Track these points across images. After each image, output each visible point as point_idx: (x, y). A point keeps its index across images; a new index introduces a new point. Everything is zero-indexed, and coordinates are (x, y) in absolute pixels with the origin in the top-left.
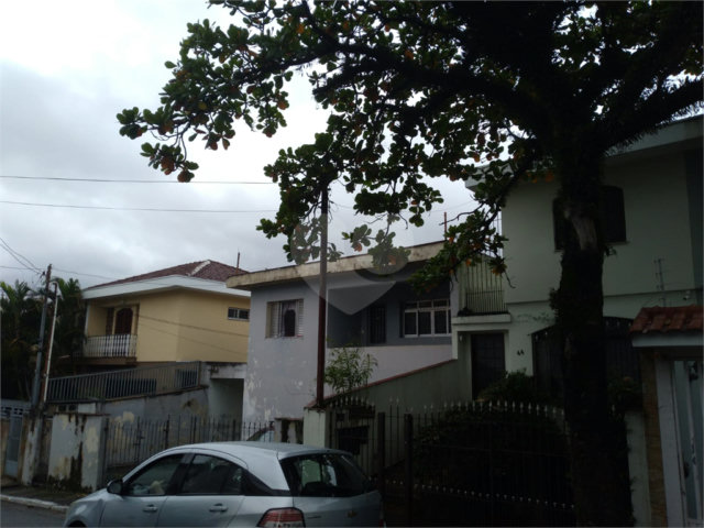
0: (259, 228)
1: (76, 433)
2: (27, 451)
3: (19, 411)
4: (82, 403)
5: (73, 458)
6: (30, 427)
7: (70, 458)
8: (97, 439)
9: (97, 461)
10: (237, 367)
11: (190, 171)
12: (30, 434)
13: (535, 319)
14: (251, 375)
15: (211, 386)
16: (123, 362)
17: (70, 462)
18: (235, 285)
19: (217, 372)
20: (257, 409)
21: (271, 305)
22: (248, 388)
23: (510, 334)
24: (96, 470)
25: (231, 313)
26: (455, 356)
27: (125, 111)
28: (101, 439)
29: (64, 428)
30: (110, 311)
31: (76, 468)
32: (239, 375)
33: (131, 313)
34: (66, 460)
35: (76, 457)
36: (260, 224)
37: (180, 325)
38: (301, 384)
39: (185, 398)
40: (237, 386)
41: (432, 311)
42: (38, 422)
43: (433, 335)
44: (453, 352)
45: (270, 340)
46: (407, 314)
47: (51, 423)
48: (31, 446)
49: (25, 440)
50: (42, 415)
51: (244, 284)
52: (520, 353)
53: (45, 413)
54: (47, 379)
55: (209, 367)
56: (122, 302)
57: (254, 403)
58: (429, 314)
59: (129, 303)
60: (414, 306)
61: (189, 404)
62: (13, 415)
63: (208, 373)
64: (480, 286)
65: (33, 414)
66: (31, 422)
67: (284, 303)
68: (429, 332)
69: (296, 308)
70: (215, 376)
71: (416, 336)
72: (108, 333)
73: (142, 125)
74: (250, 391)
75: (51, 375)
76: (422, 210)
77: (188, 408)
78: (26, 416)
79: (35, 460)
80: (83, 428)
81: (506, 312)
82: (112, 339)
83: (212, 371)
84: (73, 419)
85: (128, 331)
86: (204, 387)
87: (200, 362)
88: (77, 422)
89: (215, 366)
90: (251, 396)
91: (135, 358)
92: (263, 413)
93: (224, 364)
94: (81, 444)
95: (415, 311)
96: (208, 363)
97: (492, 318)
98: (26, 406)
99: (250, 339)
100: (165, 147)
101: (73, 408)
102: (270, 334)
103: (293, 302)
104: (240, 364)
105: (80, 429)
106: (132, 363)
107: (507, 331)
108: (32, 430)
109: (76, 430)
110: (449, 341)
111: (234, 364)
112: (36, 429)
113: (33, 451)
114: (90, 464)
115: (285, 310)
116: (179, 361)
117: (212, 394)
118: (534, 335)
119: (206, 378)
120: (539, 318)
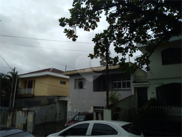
0: (89, 56)
1: (25, 116)
2: (8, 122)
3: (5, 110)
4: (24, 107)
5: (24, 124)
6: (9, 115)
7: (23, 123)
8: (32, 118)
9: (32, 125)
10: (66, 97)
11: (75, 38)
12: (9, 117)
13: (157, 84)
14: (70, 100)
15: (57, 103)
16: (31, 96)
17: (23, 125)
18: (65, 74)
19: (59, 98)
20: (72, 109)
21: (75, 80)
22: (69, 103)
23: (150, 88)
24: (32, 127)
25: (61, 82)
26: (133, 94)
27: (61, 18)
28: (33, 118)
29: (21, 115)
30: (26, 82)
31: (25, 127)
32: (66, 99)
33: (32, 82)
34: (22, 124)
35: (25, 123)
36: (89, 55)
37: (48, 85)
38: (85, 102)
39: (50, 106)
40: (65, 103)
41: (122, 82)
42: (12, 113)
43: (122, 88)
44: (133, 93)
45: (75, 90)
46: (114, 83)
47: (16, 114)
48: (9, 120)
49: (7, 119)
50: (13, 111)
51: (68, 74)
52: (153, 93)
53: (14, 111)
54: (14, 101)
55: (57, 97)
56: (30, 79)
57: (71, 107)
58: (121, 82)
59: (32, 79)
60: (116, 80)
61: (52, 108)
62: (2, 111)
63: (56, 99)
64: (139, 75)
65: (10, 111)
66: (9, 113)
67: (79, 79)
68: (121, 88)
69: (83, 81)
70: (58, 100)
71: (117, 89)
72: (25, 88)
73: (65, 23)
74: (69, 104)
75: (15, 99)
76: (133, 52)
77: (51, 109)
78: (7, 111)
79: (11, 124)
80: (27, 115)
81: (148, 82)
82: (27, 90)
83: (58, 98)
84: (24, 112)
85: (31, 87)
86: (56, 103)
87: (54, 96)
88: (25, 113)
89: (58, 97)
90: (70, 105)
91: (34, 95)
92: (74, 110)
93: (61, 97)
94: (27, 119)
95: (117, 82)
96: (57, 96)
97: (144, 83)
98: (7, 108)
99: (69, 89)
100: (70, 30)
101: (21, 109)
102: (75, 88)
103: (82, 79)
104: (66, 96)
105: (26, 115)
106: (33, 96)
107: (148, 87)
108: (10, 115)
109: (25, 115)
110: (130, 90)
111: (64, 97)
112: (11, 115)
113: (10, 122)
114: (30, 125)
115: (80, 81)
116: (47, 95)
117: (58, 105)
118: (157, 88)
119: (56, 100)
120: (158, 83)
